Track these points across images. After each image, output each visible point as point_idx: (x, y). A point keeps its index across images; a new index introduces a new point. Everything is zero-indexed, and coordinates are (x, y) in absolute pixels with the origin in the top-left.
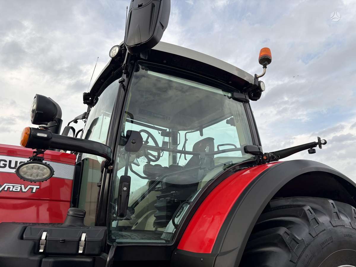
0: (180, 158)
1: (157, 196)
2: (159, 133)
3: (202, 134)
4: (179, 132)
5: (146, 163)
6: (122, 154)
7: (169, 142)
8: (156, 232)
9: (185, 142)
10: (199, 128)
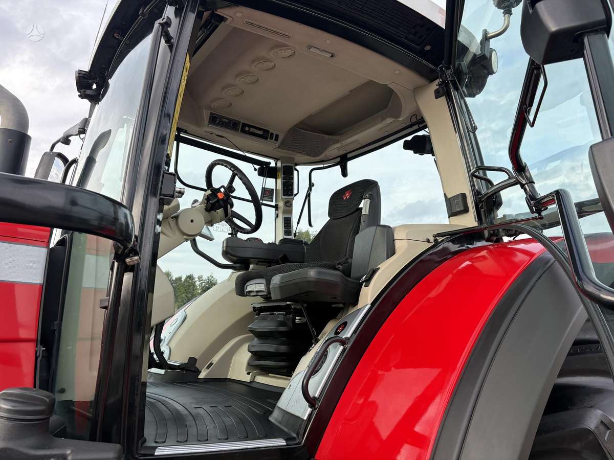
0: (298, 223)
1: (254, 308)
2: (255, 169)
3: (344, 174)
4: (296, 167)
5: (229, 234)
6: (172, 218)
7: (276, 190)
8: (253, 385)
9: (310, 189)
10: (338, 160)
